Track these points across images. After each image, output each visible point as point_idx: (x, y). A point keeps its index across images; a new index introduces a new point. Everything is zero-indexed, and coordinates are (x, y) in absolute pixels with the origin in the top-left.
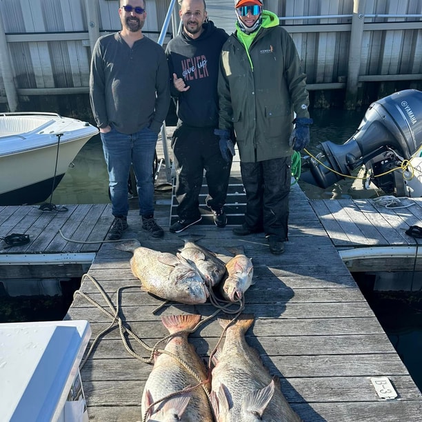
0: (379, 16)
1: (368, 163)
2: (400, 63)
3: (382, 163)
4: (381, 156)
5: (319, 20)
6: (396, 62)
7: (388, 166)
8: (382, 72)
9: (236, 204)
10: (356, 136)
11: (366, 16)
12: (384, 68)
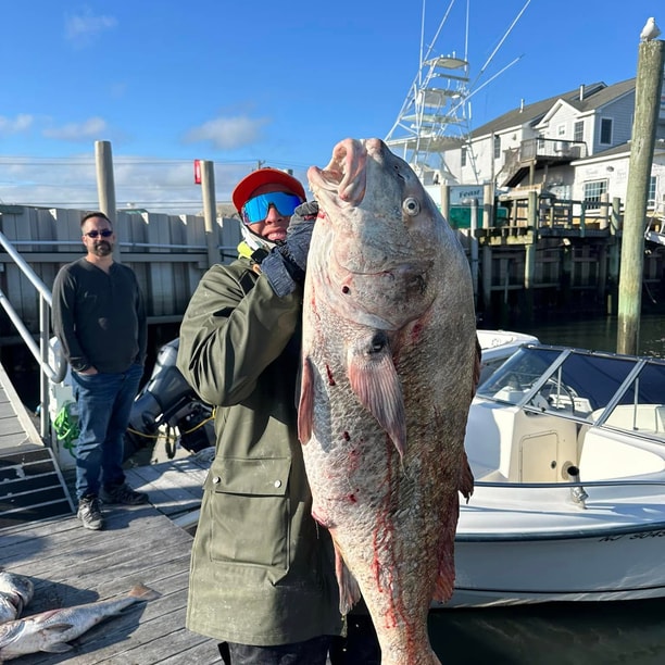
0: (138, 244)
1: (172, 420)
2: (175, 301)
3: (188, 418)
4: (185, 409)
5: (55, 246)
6: (169, 299)
7: (196, 420)
8: (155, 313)
9: (10, 495)
10: (151, 388)
11: (121, 244)
12: (157, 308)
